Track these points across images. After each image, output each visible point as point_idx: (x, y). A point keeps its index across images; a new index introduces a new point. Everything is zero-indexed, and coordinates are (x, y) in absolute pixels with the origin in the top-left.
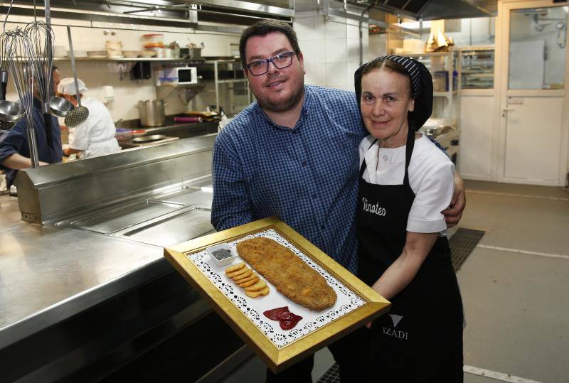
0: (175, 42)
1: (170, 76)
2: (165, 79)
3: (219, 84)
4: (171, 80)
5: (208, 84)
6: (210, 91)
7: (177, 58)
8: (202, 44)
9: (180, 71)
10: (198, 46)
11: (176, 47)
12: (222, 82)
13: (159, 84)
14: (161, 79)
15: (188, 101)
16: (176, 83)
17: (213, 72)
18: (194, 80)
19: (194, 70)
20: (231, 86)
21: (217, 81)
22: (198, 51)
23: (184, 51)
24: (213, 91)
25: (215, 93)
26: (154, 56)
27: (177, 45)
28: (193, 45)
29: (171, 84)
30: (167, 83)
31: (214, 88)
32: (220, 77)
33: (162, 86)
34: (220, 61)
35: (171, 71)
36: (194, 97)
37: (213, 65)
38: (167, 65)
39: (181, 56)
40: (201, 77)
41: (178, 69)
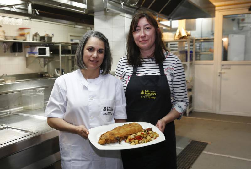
0: (37, 33)
1: (34, 51)
2: (31, 52)
3: (62, 57)
4: (34, 53)
5: (56, 57)
6: (57, 60)
7: (38, 42)
8: (53, 34)
9: (39, 49)
10: (51, 35)
11: (37, 36)
12: (64, 55)
13: (27, 55)
14: (28, 53)
15: (45, 65)
16: (37, 55)
17: (58, 50)
18: (48, 54)
19: (48, 49)
20: (70, 58)
21: (61, 55)
22: (50, 38)
23: (42, 38)
24: (59, 60)
25: (59, 62)
26: (25, 40)
27: (38, 34)
28: (48, 35)
29: (34, 55)
30: (32, 55)
31: (59, 59)
32: (63, 53)
33: (29, 57)
34: (62, 44)
35: (34, 49)
36: (48, 63)
37: (58, 46)
38: (32, 45)
39: (40, 40)
40: (52, 53)
41: (38, 48)
